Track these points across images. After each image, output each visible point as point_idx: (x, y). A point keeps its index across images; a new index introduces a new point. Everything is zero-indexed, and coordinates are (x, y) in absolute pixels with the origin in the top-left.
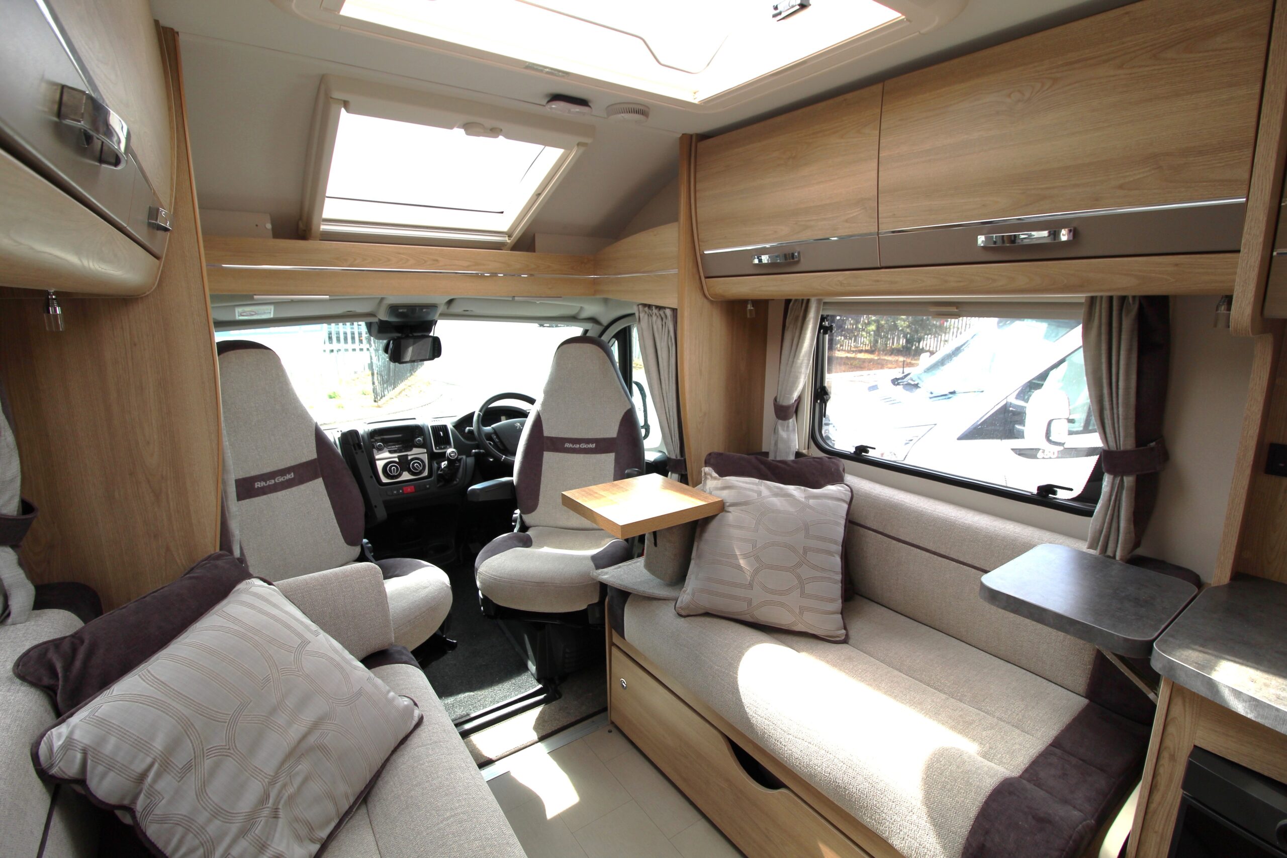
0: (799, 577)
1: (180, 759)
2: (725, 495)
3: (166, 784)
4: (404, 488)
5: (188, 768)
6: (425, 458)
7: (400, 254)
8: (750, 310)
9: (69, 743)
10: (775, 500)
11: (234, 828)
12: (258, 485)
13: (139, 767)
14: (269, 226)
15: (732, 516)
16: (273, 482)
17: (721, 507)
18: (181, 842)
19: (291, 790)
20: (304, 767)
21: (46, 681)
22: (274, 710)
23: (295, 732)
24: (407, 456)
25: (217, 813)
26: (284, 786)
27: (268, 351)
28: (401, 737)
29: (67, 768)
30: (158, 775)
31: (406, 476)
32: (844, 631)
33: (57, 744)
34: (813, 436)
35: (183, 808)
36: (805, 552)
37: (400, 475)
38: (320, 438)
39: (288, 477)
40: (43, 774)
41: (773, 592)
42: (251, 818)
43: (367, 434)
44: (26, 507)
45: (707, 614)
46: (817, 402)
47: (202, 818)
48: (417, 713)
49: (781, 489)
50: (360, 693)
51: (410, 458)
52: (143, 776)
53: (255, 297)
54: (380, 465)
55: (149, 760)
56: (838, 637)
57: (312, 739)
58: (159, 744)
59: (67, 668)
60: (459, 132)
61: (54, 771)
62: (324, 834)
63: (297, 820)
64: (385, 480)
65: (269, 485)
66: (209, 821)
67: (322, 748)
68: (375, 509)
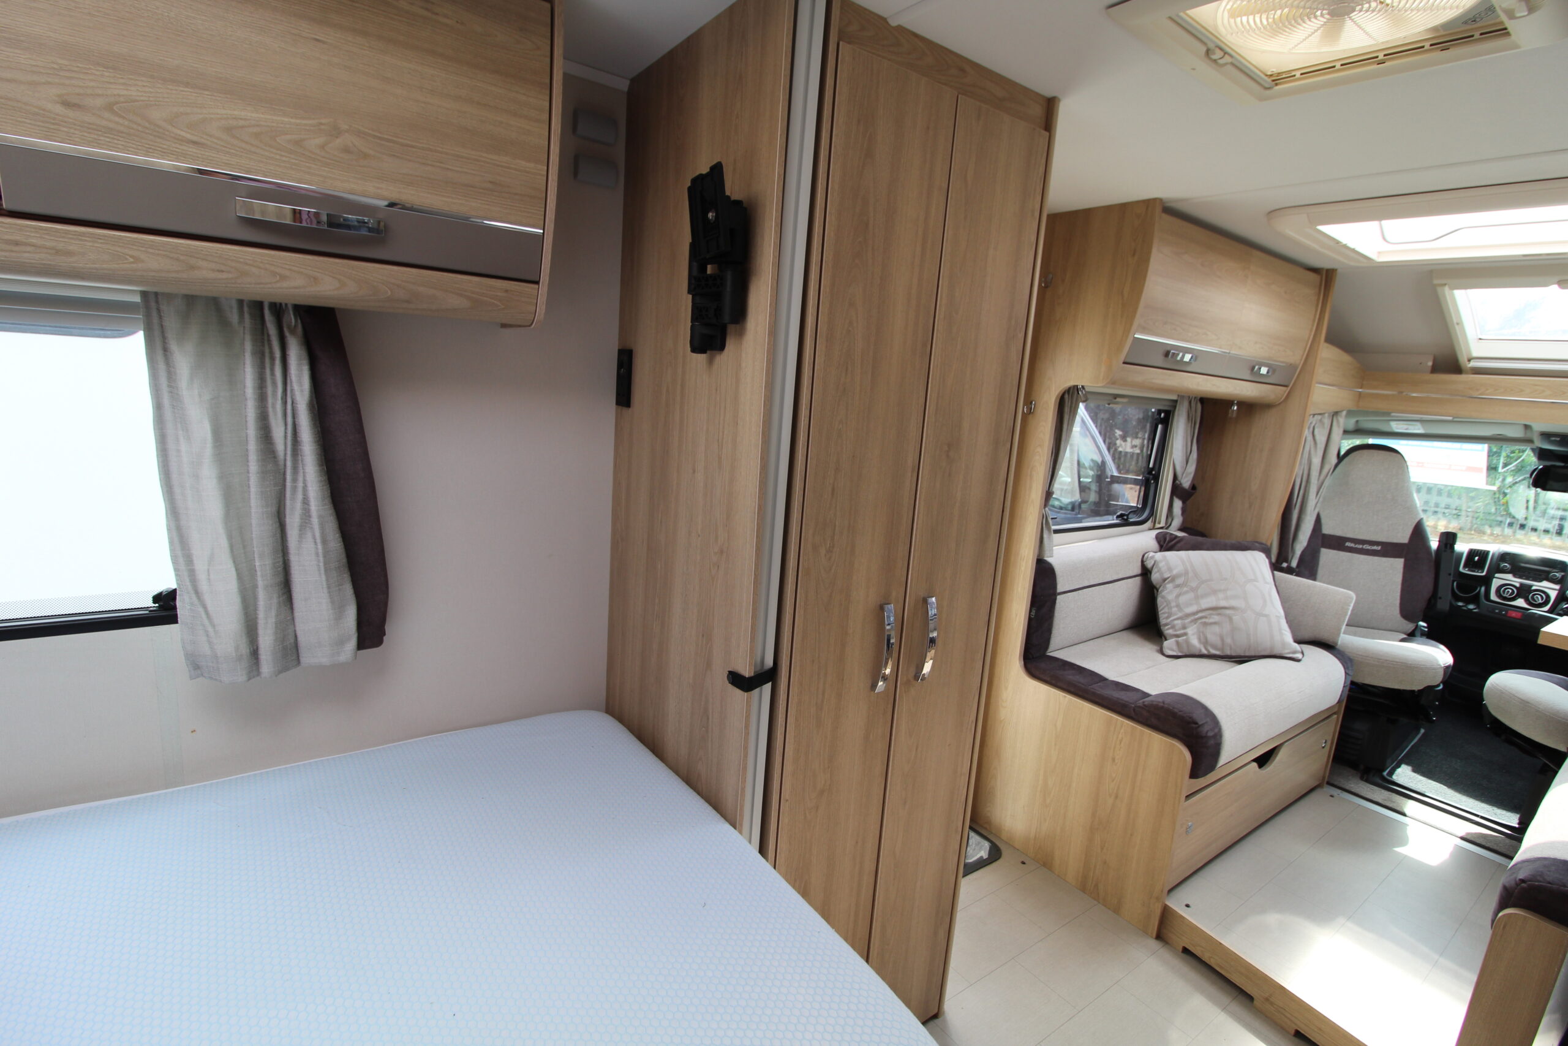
1: (1179, 581)
3: (1169, 586)
4: (1509, 612)
5: (1178, 586)
6: (1553, 595)
7: (1536, 385)
9: (1152, 557)
11: (1180, 615)
12: (1348, 544)
13: (1166, 576)
14: (1430, 364)
16: (1361, 546)
18: (1163, 608)
19: (1206, 620)
20: (1216, 618)
21: (1162, 543)
22: (1220, 591)
23: (1223, 603)
24: (1531, 586)
25: (1178, 606)
26: (1206, 617)
27: (1399, 455)
28: (1276, 652)
29: (1149, 564)
30: (1169, 583)
31: (1520, 602)
33: (1150, 555)
35: (1171, 597)
37: (1514, 599)
38: (1419, 532)
39: (1375, 548)
40: (1142, 562)
42: (1188, 615)
43: (1499, 553)
44: (1193, 487)
47: (1173, 604)
48: (1299, 656)
50: (1266, 616)
51: (1534, 588)
52: (1165, 580)
53: (1393, 414)
54: (1495, 583)
55: (1169, 575)
57: (1228, 612)
58: (1175, 572)
59: (1169, 542)
61: (1145, 563)
62: (1213, 652)
63: (1203, 633)
64: (1493, 597)
65: (1357, 548)
66: (1174, 607)
67: (1230, 619)
68: (1439, 601)
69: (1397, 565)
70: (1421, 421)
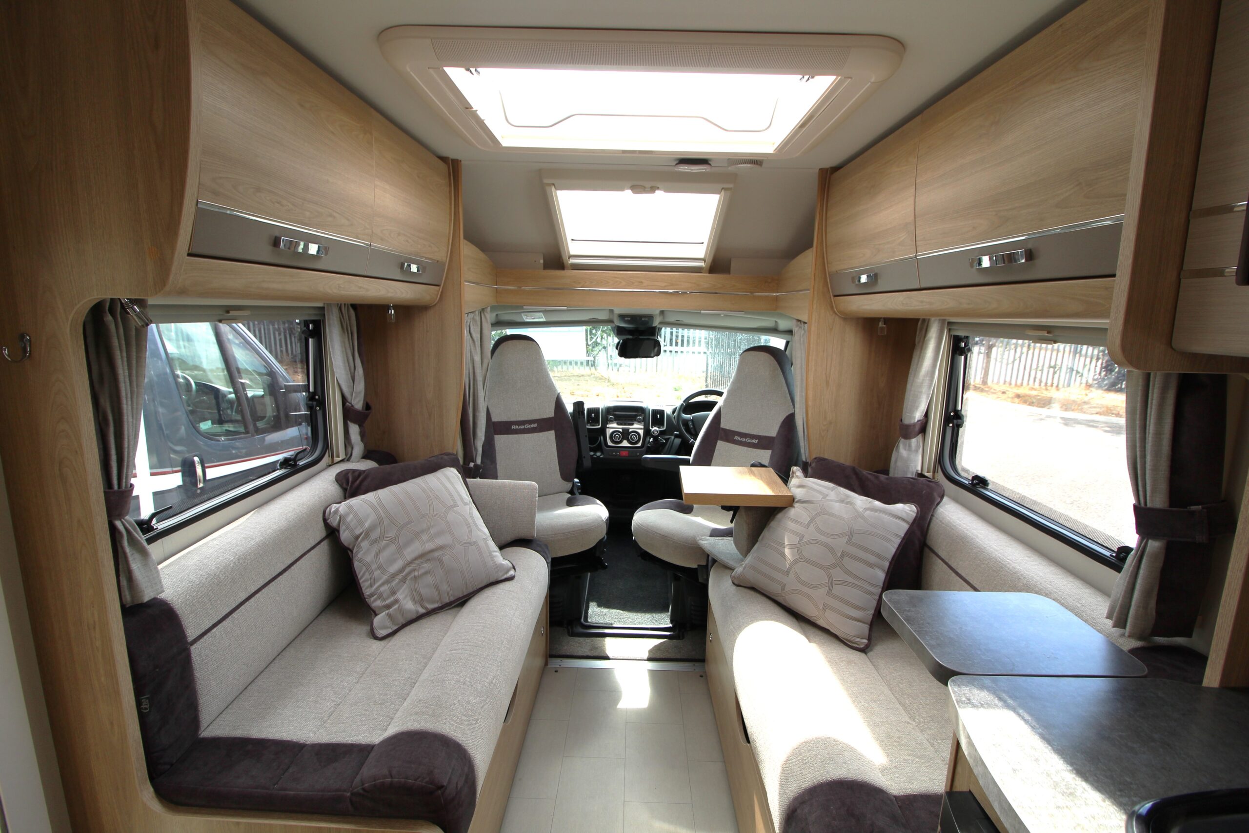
0: (830, 577)
1: (374, 535)
2: (798, 493)
3: (365, 544)
4: (621, 452)
5: (375, 541)
6: (641, 432)
7: (616, 278)
8: (882, 328)
9: (337, 511)
10: (837, 505)
11: (385, 578)
12: (514, 427)
13: (357, 532)
14: (542, 261)
15: (795, 512)
16: (523, 427)
17: (791, 501)
18: (364, 574)
19: (416, 573)
20: (426, 566)
21: (345, 486)
22: (423, 531)
23: (429, 546)
24: (628, 429)
25: (380, 567)
26: (415, 570)
27: (535, 343)
28: (492, 580)
29: (333, 522)
30: (363, 539)
31: (625, 443)
32: (866, 641)
33: (333, 510)
34: (940, 460)
35: (369, 558)
36: (842, 556)
37: (621, 442)
38: (559, 404)
39: (533, 426)
40: (325, 520)
41: (804, 583)
42: (394, 576)
43: (606, 408)
44: (367, 407)
45: (753, 589)
46: (948, 425)
47: (374, 567)
48: (512, 572)
49: (848, 496)
50: (474, 543)
51: (630, 430)
52: (357, 538)
53: (524, 307)
54: (609, 432)
55: (361, 530)
56: (856, 644)
57: (436, 554)
58: (367, 525)
59: (353, 482)
60: (628, 192)
61: (329, 521)
62: (431, 606)
63: (415, 590)
64: (610, 443)
65: (520, 429)
66: (376, 570)
67: (440, 561)
68: (584, 459)
69: (550, 436)
70: (544, 312)
